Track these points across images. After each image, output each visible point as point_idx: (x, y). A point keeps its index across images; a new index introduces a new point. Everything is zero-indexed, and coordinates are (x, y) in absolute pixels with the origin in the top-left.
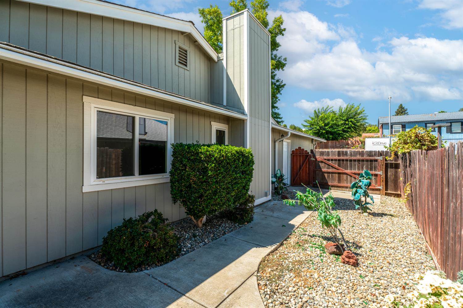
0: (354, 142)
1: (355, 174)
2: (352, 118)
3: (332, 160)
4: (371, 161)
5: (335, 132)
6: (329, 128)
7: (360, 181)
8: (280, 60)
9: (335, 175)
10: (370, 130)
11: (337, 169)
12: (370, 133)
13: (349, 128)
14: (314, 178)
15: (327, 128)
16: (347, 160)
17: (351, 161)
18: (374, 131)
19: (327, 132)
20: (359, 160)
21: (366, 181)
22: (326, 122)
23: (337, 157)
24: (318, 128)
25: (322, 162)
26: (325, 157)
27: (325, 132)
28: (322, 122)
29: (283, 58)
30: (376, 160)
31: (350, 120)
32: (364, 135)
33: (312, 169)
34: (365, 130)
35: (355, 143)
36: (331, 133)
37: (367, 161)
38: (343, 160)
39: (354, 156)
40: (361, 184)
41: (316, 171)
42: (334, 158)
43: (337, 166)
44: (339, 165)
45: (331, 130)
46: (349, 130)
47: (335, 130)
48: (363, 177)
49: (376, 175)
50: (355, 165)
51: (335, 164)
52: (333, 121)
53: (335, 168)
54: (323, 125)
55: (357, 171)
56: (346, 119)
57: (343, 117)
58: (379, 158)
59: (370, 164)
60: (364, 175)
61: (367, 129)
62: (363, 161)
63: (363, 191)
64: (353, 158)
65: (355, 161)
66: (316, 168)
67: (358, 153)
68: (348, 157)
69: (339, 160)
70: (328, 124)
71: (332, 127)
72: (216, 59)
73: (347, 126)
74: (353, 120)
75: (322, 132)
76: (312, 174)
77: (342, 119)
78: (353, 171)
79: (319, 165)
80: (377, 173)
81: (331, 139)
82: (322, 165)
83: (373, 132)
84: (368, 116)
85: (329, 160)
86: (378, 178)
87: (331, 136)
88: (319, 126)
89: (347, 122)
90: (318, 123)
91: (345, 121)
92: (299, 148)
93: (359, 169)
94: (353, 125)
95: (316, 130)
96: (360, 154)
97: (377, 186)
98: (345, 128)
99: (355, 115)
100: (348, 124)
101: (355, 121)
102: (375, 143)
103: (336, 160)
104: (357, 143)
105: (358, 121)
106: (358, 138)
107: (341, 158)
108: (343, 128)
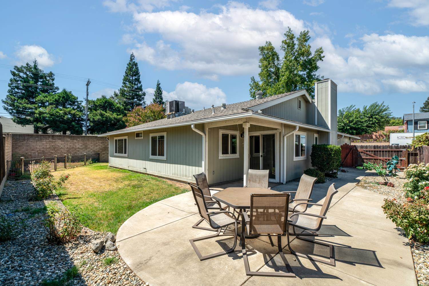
0: (378, 137)
1: (386, 159)
2: (376, 115)
3: (369, 151)
4: (398, 151)
5: (359, 128)
6: (354, 124)
7: (392, 161)
8: (318, 78)
9: (372, 161)
10: (393, 123)
11: (373, 157)
12: (394, 126)
13: (373, 124)
14: (356, 162)
15: (352, 125)
16: (380, 151)
17: (383, 151)
18: (398, 123)
19: (352, 128)
20: (389, 151)
21: (396, 161)
22: (351, 119)
23: (373, 149)
24: (343, 124)
25: (362, 152)
26: (364, 150)
27: (349, 128)
28: (347, 120)
29: (321, 76)
30: (402, 151)
31: (374, 117)
32: (387, 128)
33: (355, 157)
34: (388, 123)
35: (380, 137)
36: (355, 129)
37: (395, 151)
38: (377, 151)
39: (385, 149)
40: (392, 162)
41: (358, 158)
42: (371, 150)
43: (373, 155)
44: (375, 154)
45: (355, 126)
46: (373, 126)
47: (360, 126)
48: (394, 159)
49: (401, 160)
50: (386, 154)
51: (372, 153)
52: (358, 118)
53: (372, 156)
54: (348, 122)
55: (387, 158)
56: (370, 116)
57: (368, 114)
58: (403, 150)
59: (397, 154)
60: (394, 158)
61: (391, 122)
62: (392, 151)
63: (394, 166)
64: (385, 150)
65: (386, 151)
66: (358, 156)
67: (388, 147)
68: (381, 149)
69: (375, 151)
70: (352, 121)
71: (356, 123)
72: (311, 102)
73: (371, 122)
74: (377, 116)
75: (347, 128)
76: (355, 160)
77: (367, 116)
78: (385, 158)
79: (360, 154)
80: (402, 159)
81: (355, 133)
82: (361, 154)
83: (397, 125)
84: (392, 112)
85: (367, 151)
86: (403, 162)
87: (355, 131)
88: (344, 123)
89: (371, 119)
90: (342, 121)
91: (369, 117)
92: (345, 144)
93: (389, 157)
94: (377, 121)
95: (341, 127)
96: (390, 148)
97: (402, 166)
98: (370, 124)
99: (379, 112)
100: (372, 121)
101: (379, 118)
102: (400, 137)
103: (372, 151)
104: (381, 137)
105: (382, 118)
106: (381, 132)
107: (376, 150)
108: (367, 124)
